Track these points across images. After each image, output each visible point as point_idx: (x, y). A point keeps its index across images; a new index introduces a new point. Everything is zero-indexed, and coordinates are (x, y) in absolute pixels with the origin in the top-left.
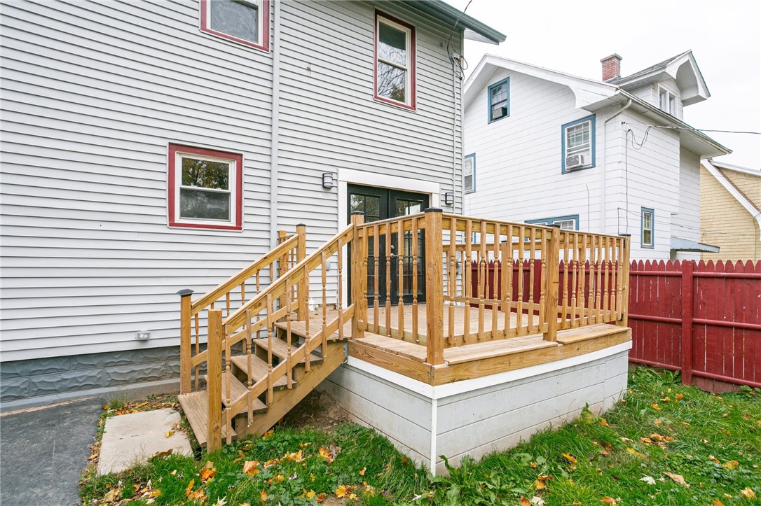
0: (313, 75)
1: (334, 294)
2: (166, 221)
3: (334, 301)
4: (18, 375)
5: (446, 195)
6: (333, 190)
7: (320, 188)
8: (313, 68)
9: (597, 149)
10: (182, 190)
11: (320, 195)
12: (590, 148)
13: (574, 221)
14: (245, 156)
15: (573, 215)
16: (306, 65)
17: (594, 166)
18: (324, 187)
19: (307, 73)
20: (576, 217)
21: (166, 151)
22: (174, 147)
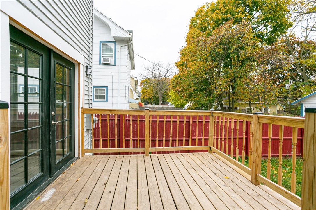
5: (87, 68)
9: (117, 58)
12: (114, 56)
13: (105, 89)
15: (105, 86)
17: (115, 65)
20: (106, 87)
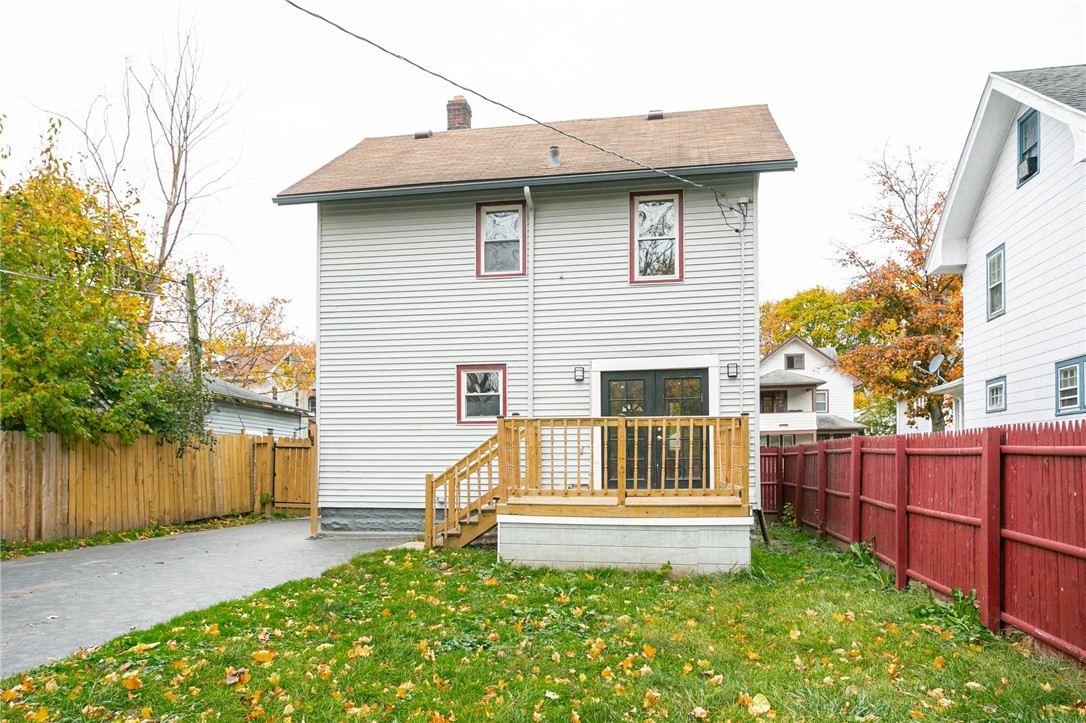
0: (565, 282)
1: (587, 475)
2: (455, 420)
3: (587, 482)
4: (383, 517)
5: (728, 367)
6: (585, 381)
7: (573, 381)
8: (565, 275)
10: (467, 397)
11: (573, 388)
14: (508, 364)
16: (559, 275)
18: (577, 380)
19: (560, 281)
21: (455, 372)
22: (460, 368)
